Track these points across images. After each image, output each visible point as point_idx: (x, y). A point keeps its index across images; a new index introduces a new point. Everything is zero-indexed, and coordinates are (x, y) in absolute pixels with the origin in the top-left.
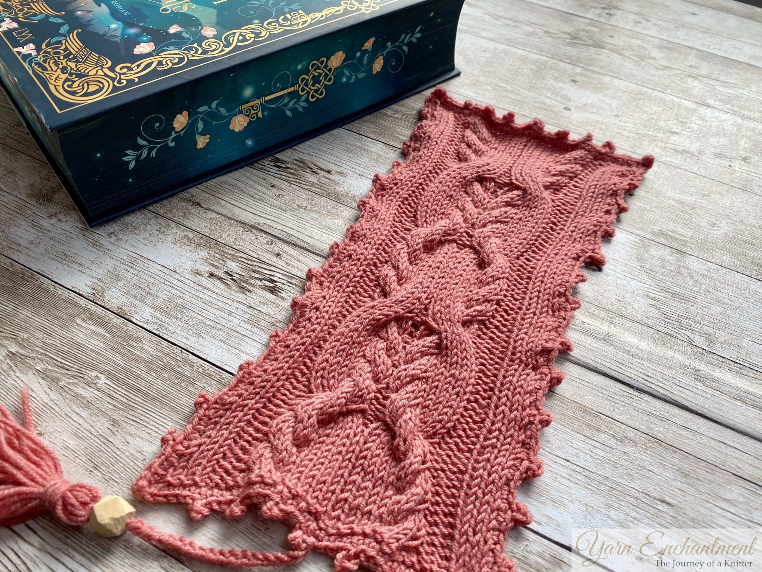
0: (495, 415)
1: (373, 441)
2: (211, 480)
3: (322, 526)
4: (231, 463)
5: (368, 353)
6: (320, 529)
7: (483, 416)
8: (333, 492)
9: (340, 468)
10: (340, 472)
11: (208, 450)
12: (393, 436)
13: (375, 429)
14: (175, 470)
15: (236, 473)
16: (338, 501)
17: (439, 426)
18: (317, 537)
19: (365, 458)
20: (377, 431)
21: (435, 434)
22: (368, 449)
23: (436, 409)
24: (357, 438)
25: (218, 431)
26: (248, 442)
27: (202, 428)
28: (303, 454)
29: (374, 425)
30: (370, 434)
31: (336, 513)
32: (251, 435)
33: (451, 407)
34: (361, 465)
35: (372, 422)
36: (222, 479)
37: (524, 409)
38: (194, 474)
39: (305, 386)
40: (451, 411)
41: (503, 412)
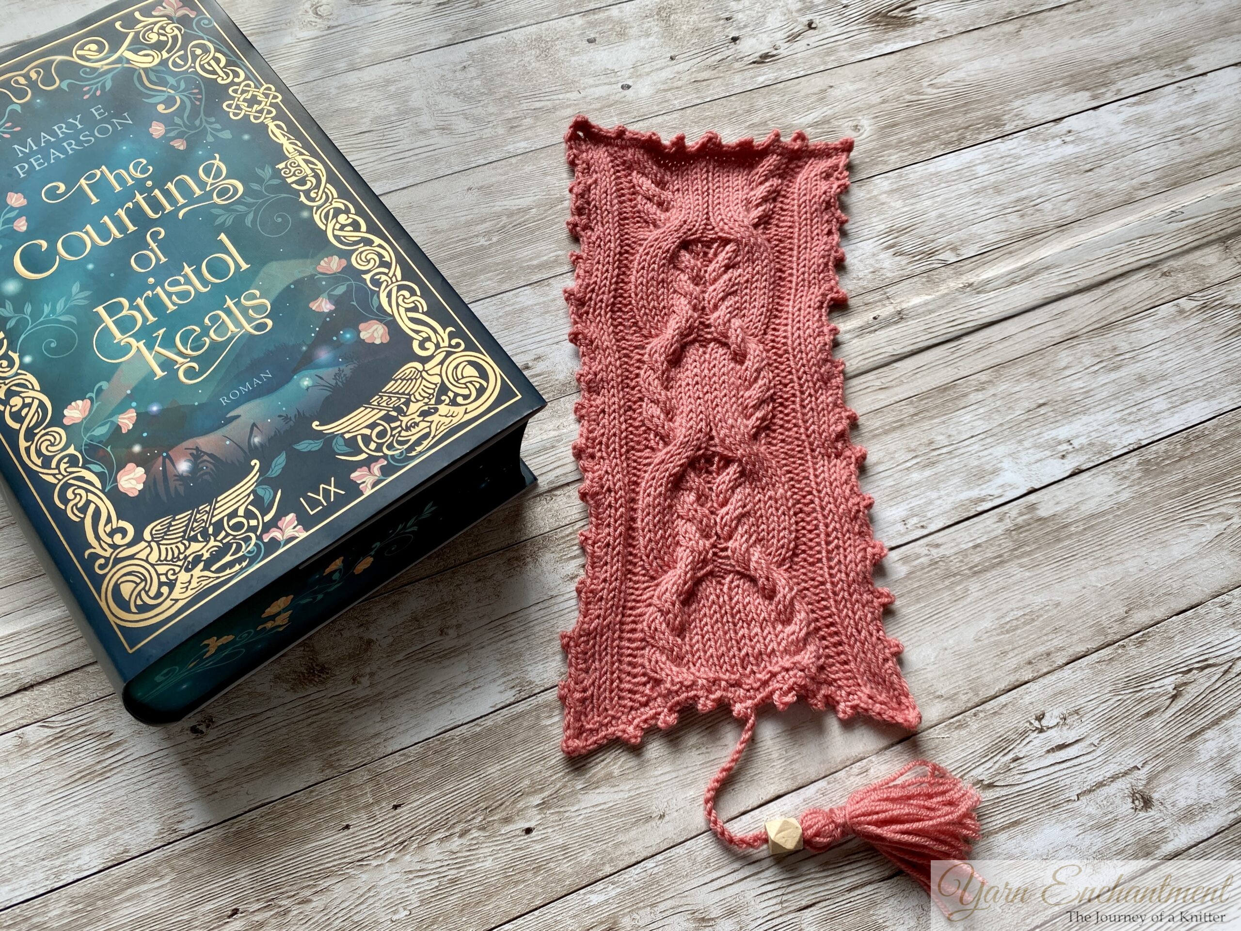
0: (825, 517)
1: (737, 593)
2: (624, 706)
3: (747, 687)
4: (629, 682)
5: (682, 512)
6: (748, 691)
7: (815, 522)
8: (734, 656)
9: (725, 633)
10: (728, 637)
11: (605, 682)
12: (753, 580)
13: (732, 582)
14: (586, 716)
15: (641, 688)
16: (742, 661)
17: (784, 551)
18: (750, 698)
19: (739, 612)
20: (735, 583)
21: (784, 560)
22: (738, 602)
23: (773, 537)
24: (721, 600)
25: (600, 660)
26: (630, 655)
27: (584, 666)
28: (687, 639)
29: (728, 579)
30: (730, 588)
31: (749, 669)
32: (628, 648)
33: (784, 529)
34: (740, 619)
35: (724, 578)
36: (631, 700)
37: (847, 500)
38: (606, 710)
39: (644, 575)
40: (787, 532)
41: (831, 511)
